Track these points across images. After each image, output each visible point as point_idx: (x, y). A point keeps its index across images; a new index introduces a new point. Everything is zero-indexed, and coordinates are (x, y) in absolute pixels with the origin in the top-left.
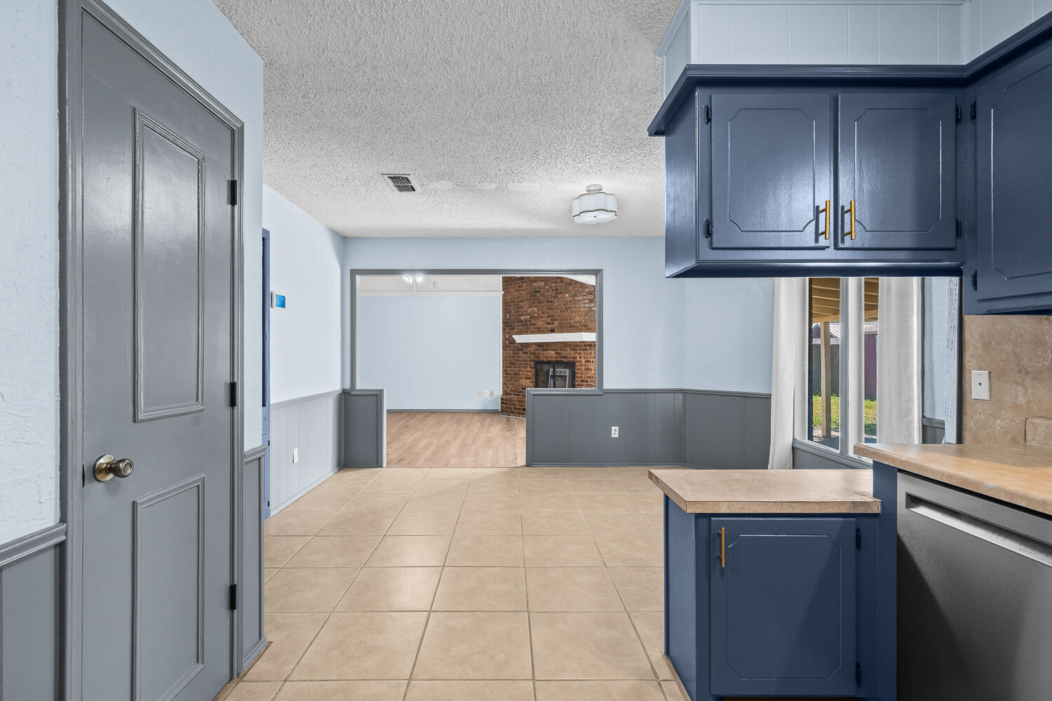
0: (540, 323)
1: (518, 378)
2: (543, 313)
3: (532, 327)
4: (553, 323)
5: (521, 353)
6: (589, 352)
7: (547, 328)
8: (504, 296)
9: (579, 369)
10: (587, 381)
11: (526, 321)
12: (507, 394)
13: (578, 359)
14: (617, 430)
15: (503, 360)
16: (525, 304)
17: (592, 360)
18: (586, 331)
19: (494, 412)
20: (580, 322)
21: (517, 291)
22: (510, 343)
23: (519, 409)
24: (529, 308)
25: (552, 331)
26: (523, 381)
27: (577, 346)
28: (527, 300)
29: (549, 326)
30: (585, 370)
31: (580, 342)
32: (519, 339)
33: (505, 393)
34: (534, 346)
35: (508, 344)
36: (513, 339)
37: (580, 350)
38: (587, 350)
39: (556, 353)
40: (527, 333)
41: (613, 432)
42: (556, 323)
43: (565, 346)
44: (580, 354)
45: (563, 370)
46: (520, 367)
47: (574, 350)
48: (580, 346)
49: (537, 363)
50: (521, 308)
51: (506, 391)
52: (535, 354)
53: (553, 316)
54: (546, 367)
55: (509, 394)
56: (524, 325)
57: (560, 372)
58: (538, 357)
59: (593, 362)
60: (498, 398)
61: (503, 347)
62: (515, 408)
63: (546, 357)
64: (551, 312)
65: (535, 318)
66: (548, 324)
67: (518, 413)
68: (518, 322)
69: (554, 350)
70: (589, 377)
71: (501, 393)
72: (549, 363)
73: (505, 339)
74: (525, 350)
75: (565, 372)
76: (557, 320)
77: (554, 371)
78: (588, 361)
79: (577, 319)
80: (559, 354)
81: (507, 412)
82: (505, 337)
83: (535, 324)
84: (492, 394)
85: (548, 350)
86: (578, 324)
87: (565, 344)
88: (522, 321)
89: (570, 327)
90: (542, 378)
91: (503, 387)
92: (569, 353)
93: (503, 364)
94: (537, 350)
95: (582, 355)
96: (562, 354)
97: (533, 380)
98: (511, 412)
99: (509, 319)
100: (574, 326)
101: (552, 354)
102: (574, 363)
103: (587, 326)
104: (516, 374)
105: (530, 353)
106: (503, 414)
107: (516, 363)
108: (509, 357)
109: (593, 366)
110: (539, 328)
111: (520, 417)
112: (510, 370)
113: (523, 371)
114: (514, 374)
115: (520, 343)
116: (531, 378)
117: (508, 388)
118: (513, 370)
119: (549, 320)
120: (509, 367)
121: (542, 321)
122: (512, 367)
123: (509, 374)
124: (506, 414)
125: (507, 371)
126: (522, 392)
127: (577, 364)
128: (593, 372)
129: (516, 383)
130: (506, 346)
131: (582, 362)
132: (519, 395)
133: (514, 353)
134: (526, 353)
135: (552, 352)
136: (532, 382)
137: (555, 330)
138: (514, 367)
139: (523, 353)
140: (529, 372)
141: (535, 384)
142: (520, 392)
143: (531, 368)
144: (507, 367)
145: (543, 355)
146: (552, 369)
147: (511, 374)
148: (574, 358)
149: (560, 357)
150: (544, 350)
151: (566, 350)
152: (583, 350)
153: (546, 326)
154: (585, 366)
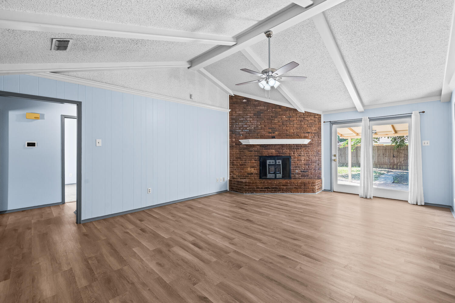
1: (245, 167)
2: (265, 126)
3: (256, 135)
4: (274, 133)
5: (246, 152)
6: (300, 150)
7: (269, 136)
8: (231, 114)
9: (293, 160)
10: (299, 167)
11: (251, 131)
13: (293, 154)
15: (230, 156)
18: (297, 138)
20: (293, 133)
22: (236, 144)
23: (262, 188)
25: (273, 137)
26: (249, 169)
27: (291, 147)
29: (271, 135)
30: (298, 160)
31: (293, 144)
32: (244, 142)
34: (258, 147)
35: (235, 145)
36: (240, 142)
37: (294, 149)
38: (299, 149)
39: (276, 151)
42: (276, 133)
44: (294, 151)
46: (245, 160)
47: (289, 149)
48: (294, 147)
49: (260, 157)
51: (232, 176)
52: (259, 151)
53: (274, 128)
55: (236, 179)
56: (250, 133)
58: (262, 154)
59: (303, 156)
62: (258, 188)
63: (268, 154)
64: (272, 126)
66: (270, 133)
67: (261, 191)
69: (275, 149)
70: (300, 165)
71: (229, 179)
72: (270, 157)
73: (231, 142)
74: (251, 149)
75: (279, 162)
76: (277, 131)
77: (276, 162)
78: (300, 156)
79: (292, 131)
80: (278, 151)
81: (251, 191)
82: (232, 140)
83: (259, 133)
84: (224, 179)
85: (269, 149)
87: (282, 146)
89: (287, 135)
91: (230, 174)
92: (287, 152)
93: (230, 158)
94: (261, 149)
95: (296, 152)
96: (280, 151)
97: (258, 168)
98: (255, 191)
99: (236, 129)
100: (289, 135)
101: (273, 152)
102: (290, 157)
103: (299, 136)
104: (242, 165)
105: (255, 151)
106: (247, 193)
107: (242, 157)
108: (236, 154)
109: (303, 158)
110: (262, 136)
111: (262, 193)
112: (237, 163)
113: (249, 163)
114: (240, 165)
115: (245, 145)
116: (256, 167)
117: (234, 174)
118: (240, 162)
119: (270, 130)
120: (235, 160)
121: (264, 131)
122: (238, 160)
123: (235, 165)
124: (249, 193)
125: (233, 163)
126: (248, 176)
127: (292, 157)
128: (303, 162)
129: (243, 171)
130: (233, 147)
131: (295, 156)
132: (245, 178)
133: (240, 151)
134: (251, 151)
135: (273, 150)
136: (257, 170)
137: (276, 137)
138: (240, 160)
139: (248, 151)
140: (254, 163)
141: (259, 171)
142: (246, 176)
143: (255, 160)
144: (234, 160)
145: (266, 153)
146: (274, 161)
147: (238, 165)
148: (290, 154)
149: (279, 153)
150: (266, 149)
151: (284, 149)
152: (296, 149)
153: (268, 134)
154: (297, 158)
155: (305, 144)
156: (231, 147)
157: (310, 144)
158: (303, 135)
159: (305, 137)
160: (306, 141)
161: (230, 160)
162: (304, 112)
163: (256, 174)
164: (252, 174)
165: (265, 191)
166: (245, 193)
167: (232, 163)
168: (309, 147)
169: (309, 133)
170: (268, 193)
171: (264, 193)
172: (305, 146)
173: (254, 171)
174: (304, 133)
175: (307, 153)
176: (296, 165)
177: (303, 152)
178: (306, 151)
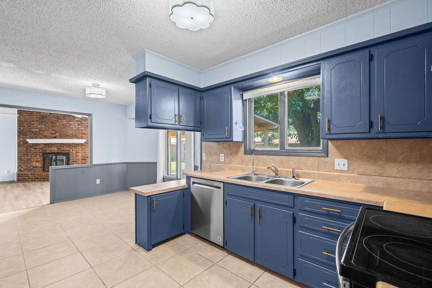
0: (46, 133)
1: (31, 162)
2: (48, 128)
3: (41, 135)
4: (55, 134)
5: (32, 149)
6: (78, 148)
7: (51, 136)
8: (19, 118)
9: (72, 156)
10: (77, 162)
11: (36, 132)
12: (21, 171)
13: (71, 151)
14: (99, 181)
15: (18, 153)
16: (36, 124)
17: (79, 152)
18: (75, 138)
19: (12, 182)
20: (72, 134)
21: (30, 115)
22: (23, 143)
23: (32, 178)
24: (38, 125)
25: (55, 138)
26: (34, 163)
27: (70, 145)
28: (37, 121)
29: (53, 135)
30: (75, 156)
31: (72, 143)
32: (30, 141)
33: (19, 170)
34: (42, 145)
35: (22, 144)
36: (26, 141)
37: (72, 147)
38: (76, 147)
39: (57, 149)
40: (37, 138)
41: (97, 181)
42: (57, 134)
44: (73, 149)
45: (61, 157)
46: (31, 156)
47: (69, 147)
48: (72, 145)
49: (44, 154)
50: (32, 125)
51: (20, 169)
52: (43, 149)
53: (55, 130)
54: (50, 156)
55: (23, 171)
56: (35, 134)
57: (60, 158)
58: (45, 151)
59: (80, 152)
60: (13, 174)
61: (18, 145)
62: (29, 178)
63: (51, 151)
64: (54, 128)
65: (43, 130)
66: (52, 134)
67: (31, 181)
68: (30, 132)
69: (57, 147)
70: (78, 160)
71: (16, 171)
72: (53, 153)
74: (36, 147)
75: (63, 158)
76: (58, 132)
77: (56, 158)
78: (77, 152)
79: (71, 132)
80: (59, 149)
81: (23, 181)
82: (20, 140)
83: (43, 134)
84: (9, 172)
85: (52, 147)
86: (71, 135)
87: (63, 144)
88: (33, 132)
89: (67, 136)
90: (48, 161)
91: (18, 168)
92: (66, 149)
93: (18, 154)
94: (44, 147)
95: (74, 149)
96: (61, 149)
97: (42, 162)
98: (26, 181)
99: (23, 130)
100: (69, 136)
101: (55, 149)
102: (69, 153)
103: (76, 136)
104: (29, 160)
105: (39, 149)
106: (20, 182)
107: (28, 154)
108: (23, 151)
109: (80, 155)
110: (46, 136)
111: (33, 182)
112: (24, 158)
113: (34, 158)
114: (27, 160)
115: (31, 144)
116: (40, 162)
117: (22, 168)
118: (26, 158)
119: (53, 132)
120: (23, 156)
121: (47, 132)
122: (25, 156)
123: (23, 160)
124: (21, 182)
125: (21, 158)
126: (33, 169)
127: (71, 154)
128: (80, 157)
129: (29, 165)
130: (20, 145)
131: (73, 153)
132: (31, 171)
133: (27, 149)
134: (37, 149)
135: (55, 148)
136: (41, 164)
137: (57, 137)
138: (27, 156)
139: (34, 149)
140: (38, 158)
141: (43, 165)
142: (32, 169)
143: (40, 156)
144: (21, 156)
145: (48, 150)
146: (55, 157)
147: (25, 160)
148: (69, 151)
149: (60, 150)
150: (49, 147)
151: (64, 147)
152: (74, 147)
153: (50, 135)
154: (75, 154)
155: (82, 143)
156: (19, 145)
157: (87, 143)
158: (80, 136)
159: (82, 138)
160: (82, 141)
161: (18, 156)
162: (81, 117)
163: (41, 167)
164: (37, 167)
165: (35, 181)
166: (18, 182)
167: (19, 159)
168: (85, 145)
169: (85, 134)
170: (37, 182)
171: (34, 182)
172: (82, 145)
173: (38, 165)
174: (81, 134)
175: (83, 151)
176: (74, 160)
177: (80, 149)
178: (82, 149)
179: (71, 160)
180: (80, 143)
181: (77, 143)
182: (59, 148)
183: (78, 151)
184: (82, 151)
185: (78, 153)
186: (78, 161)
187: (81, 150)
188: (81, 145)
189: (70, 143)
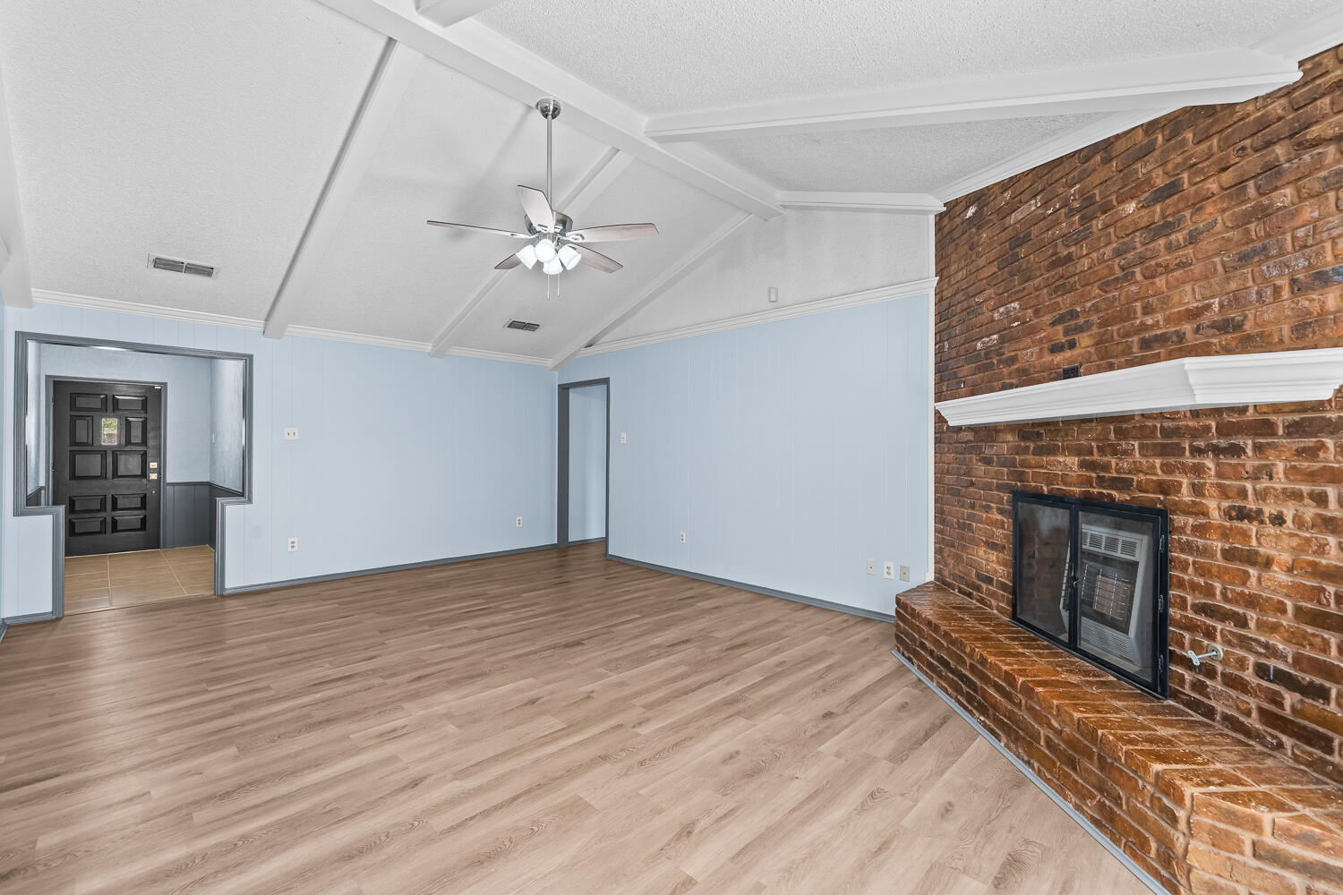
0: (1029, 354)
1: (970, 540)
2: (1037, 313)
3: (1006, 369)
4: (1072, 345)
5: (975, 462)
7: (1052, 367)
9: (1188, 548)
10: (1242, 622)
17: (1269, 509)
20: (1193, 314)
24: (996, 308)
25: (1071, 374)
26: (982, 552)
27: (1176, 432)
29: (1058, 358)
30: (1229, 555)
31: (1195, 413)
33: (939, 575)
34: (1009, 437)
37: (1196, 451)
38: (1237, 451)
39: (1082, 465)
42: (1085, 340)
43: (1121, 434)
44: (1198, 470)
45: (1123, 536)
46: (973, 506)
47: (1163, 451)
48: (1195, 433)
49: (1017, 496)
50: (975, 313)
52: (1014, 463)
53: (1073, 315)
54: (1046, 517)
56: (984, 368)
57: (1108, 544)
58: (1021, 476)
63: (1050, 479)
64: (1065, 302)
65: (1015, 335)
66: (1056, 348)
68: (967, 360)
69: (1078, 451)
70: (1252, 601)
72: (1057, 500)
73: (937, 421)
74: (986, 452)
75: (1129, 547)
76: (1087, 326)
78: (1243, 514)
80: (1092, 466)
83: (1013, 360)
84: (904, 574)
85: (1052, 451)
86: (1187, 328)
87: (1120, 424)
88: (979, 355)
89: (1145, 344)
94: (1019, 448)
95: (1211, 478)
96: (1106, 467)
97: (1009, 553)
99: (950, 355)
100: (1162, 339)
101: (1067, 468)
102: (1168, 511)
104: (965, 526)
105: (999, 462)
107: (964, 491)
108: (949, 472)
109: (1277, 546)
110: (1024, 371)
112: (950, 513)
113: (982, 520)
114: (960, 525)
115: (970, 428)
116: (1003, 549)
117: (947, 564)
118: (958, 512)
119: (1060, 333)
120: (948, 502)
121: (1034, 343)
125: (944, 512)
126: (979, 588)
127: (1179, 520)
128: (1278, 575)
129: (965, 556)
131: (1205, 514)
132: (970, 595)
134: (990, 461)
135: (1070, 461)
136: (1005, 564)
137: (1082, 369)
138: (959, 502)
140: (996, 523)
142: (974, 586)
143: (1002, 512)
145: (1036, 471)
147: (953, 525)
148: (1164, 488)
149: (1101, 480)
150: (1039, 451)
151: (1126, 453)
152: (1217, 451)
153: (1048, 358)
154: (1225, 534)
155: (1302, 407)
158: (1276, 315)
161: (935, 500)
163: (1004, 586)
164: (992, 580)
167: (940, 513)
173: (996, 570)
174: (1297, 287)
175: (1321, 500)
176: (1209, 591)
177: (1280, 483)
178: (1312, 476)
179: (1181, 584)
180: (1277, 408)
181: (1243, 410)
182: (1096, 457)
183: (1251, 505)
184: (1310, 511)
185: (1253, 528)
186: (1252, 616)
187: (1297, 496)
188: (1294, 429)
189: (1173, 415)
